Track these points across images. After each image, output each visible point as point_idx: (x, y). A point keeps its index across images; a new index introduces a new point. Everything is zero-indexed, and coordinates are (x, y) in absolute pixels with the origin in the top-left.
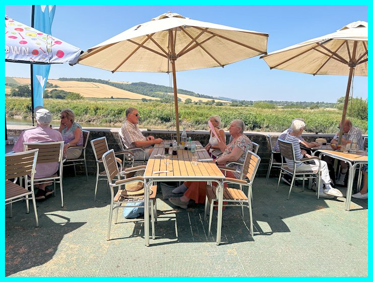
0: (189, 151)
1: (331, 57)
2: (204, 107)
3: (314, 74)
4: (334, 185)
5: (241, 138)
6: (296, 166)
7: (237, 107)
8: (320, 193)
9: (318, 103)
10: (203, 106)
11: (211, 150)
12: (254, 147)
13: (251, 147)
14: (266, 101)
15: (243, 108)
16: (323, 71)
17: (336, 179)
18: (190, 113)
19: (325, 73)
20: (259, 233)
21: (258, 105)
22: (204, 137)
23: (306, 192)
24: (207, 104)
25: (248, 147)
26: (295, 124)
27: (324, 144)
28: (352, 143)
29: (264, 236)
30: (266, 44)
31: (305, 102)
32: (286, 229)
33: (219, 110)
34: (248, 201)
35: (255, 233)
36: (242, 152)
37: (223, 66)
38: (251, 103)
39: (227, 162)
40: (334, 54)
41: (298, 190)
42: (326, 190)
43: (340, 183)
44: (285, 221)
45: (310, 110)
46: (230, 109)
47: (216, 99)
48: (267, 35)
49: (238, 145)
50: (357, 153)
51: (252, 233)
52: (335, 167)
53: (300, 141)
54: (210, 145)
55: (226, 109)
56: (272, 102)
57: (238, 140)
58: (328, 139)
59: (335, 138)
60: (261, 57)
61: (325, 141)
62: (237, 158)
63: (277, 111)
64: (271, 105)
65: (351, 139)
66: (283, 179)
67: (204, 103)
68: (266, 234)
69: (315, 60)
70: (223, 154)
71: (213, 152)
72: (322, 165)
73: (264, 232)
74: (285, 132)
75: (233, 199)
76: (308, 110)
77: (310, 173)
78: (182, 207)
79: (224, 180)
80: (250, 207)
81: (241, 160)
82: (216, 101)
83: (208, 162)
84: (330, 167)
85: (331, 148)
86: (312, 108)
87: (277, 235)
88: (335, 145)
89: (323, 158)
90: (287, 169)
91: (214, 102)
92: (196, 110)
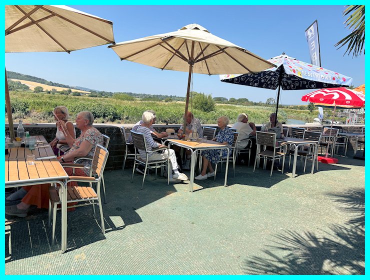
0: (27, 149)
1: (175, 54)
2: (59, 97)
3: (162, 69)
4: (181, 170)
5: (90, 131)
6: (147, 156)
7: (96, 98)
8: (169, 179)
9: (171, 96)
10: (57, 96)
11: (58, 145)
12: (105, 139)
13: (102, 140)
14: (125, 93)
15: (102, 98)
16: (169, 66)
17: (183, 164)
18: (41, 103)
19: (171, 69)
20: (111, 229)
21: (118, 96)
22: (51, 131)
23: (158, 180)
24: (62, 93)
25: (98, 140)
26: (145, 116)
27: (172, 134)
28: (193, 132)
29: (117, 231)
30: (112, 33)
31: (161, 95)
32: (139, 220)
33: (76, 101)
34: (97, 198)
35: (107, 230)
36: (91, 146)
37: (69, 52)
38: (111, 94)
39: (75, 158)
40: (177, 51)
41: (151, 178)
42: (174, 176)
43: (186, 168)
44: (139, 211)
45: (165, 103)
46: (89, 100)
47: (73, 88)
48: (111, 23)
49: (87, 138)
50: (198, 141)
51: (104, 230)
52: (182, 154)
53: (151, 132)
54: (57, 139)
55: (84, 100)
56: (131, 94)
57: (87, 133)
58: (176, 129)
59: (181, 128)
60: (110, 47)
61: (173, 131)
62: (87, 152)
63: (135, 103)
64: (130, 97)
65: (193, 129)
66: (137, 169)
67: (59, 92)
68: (119, 229)
69: (161, 55)
70: (71, 150)
71: (60, 147)
72: (171, 153)
73: (117, 227)
74: (138, 123)
75: (81, 199)
76: (164, 102)
77: (161, 162)
78: (19, 215)
79: (68, 179)
80: (100, 204)
81: (91, 154)
82: (73, 90)
83: (49, 160)
84: (177, 154)
85: (177, 137)
86: (166, 101)
87: (130, 227)
88: (180, 134)
89: (172, 147)
90: (140, 159)
91: (70, 91)
92: (48, 100)
